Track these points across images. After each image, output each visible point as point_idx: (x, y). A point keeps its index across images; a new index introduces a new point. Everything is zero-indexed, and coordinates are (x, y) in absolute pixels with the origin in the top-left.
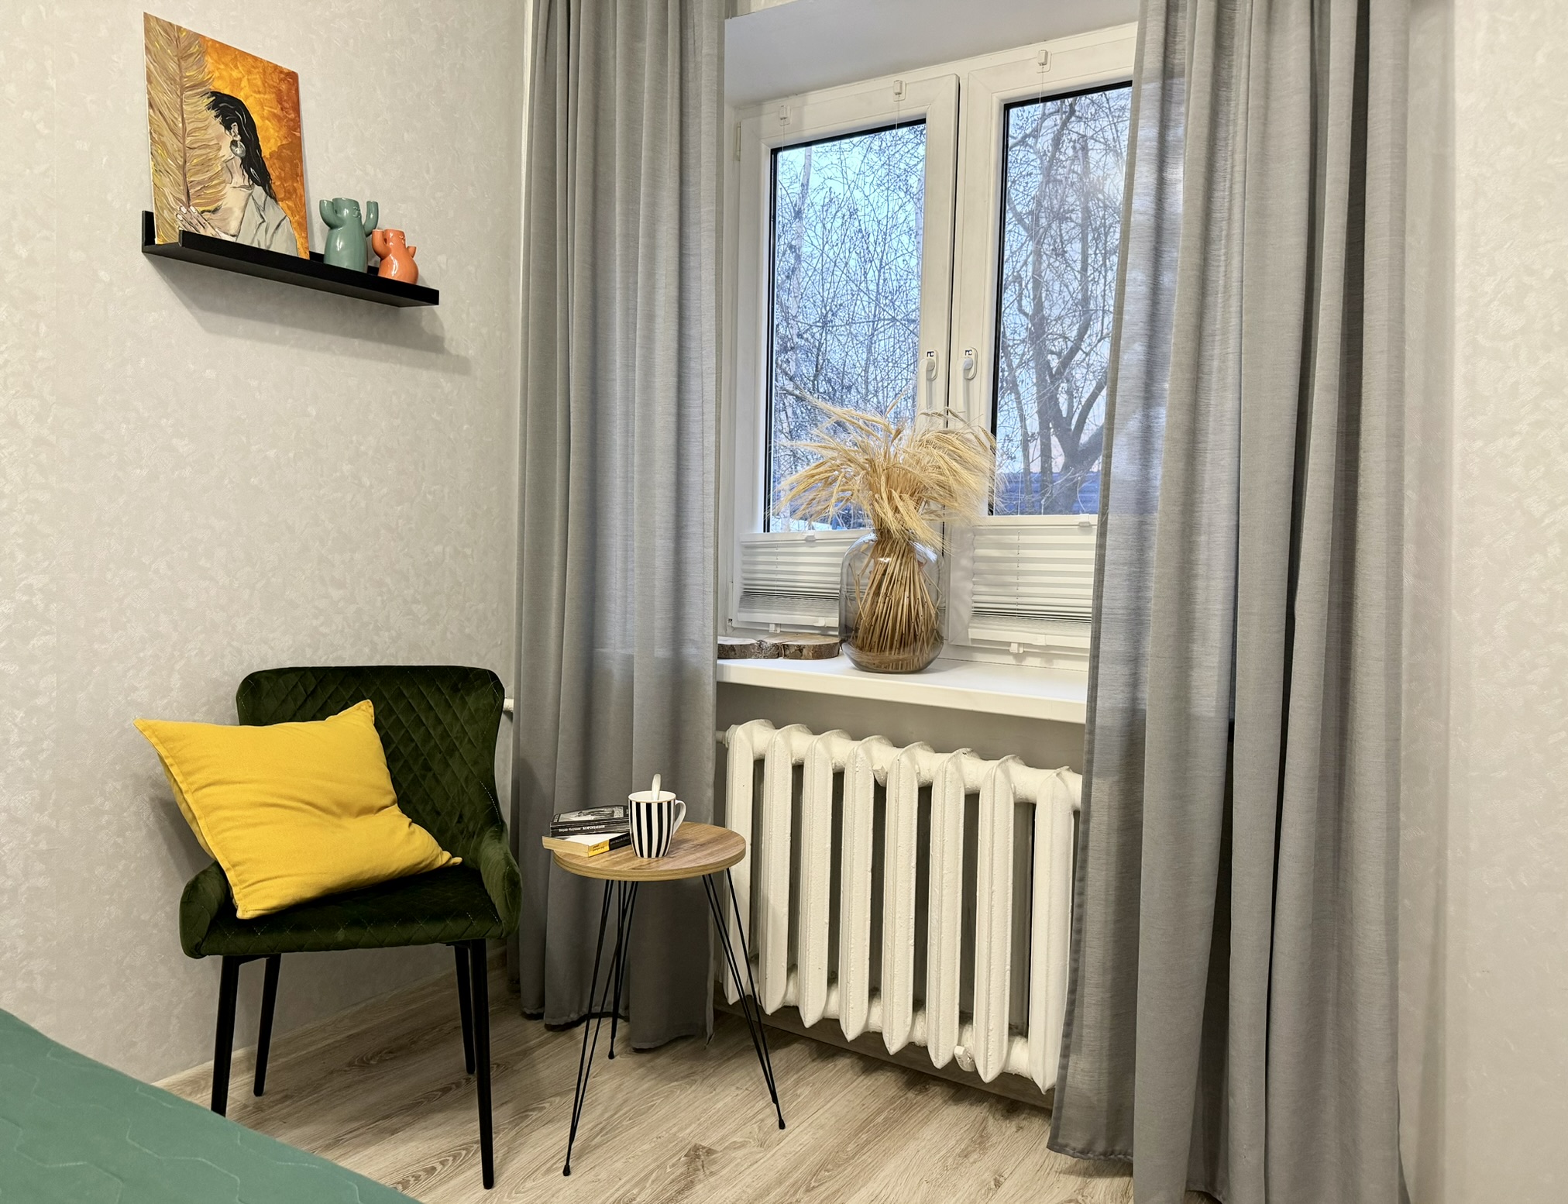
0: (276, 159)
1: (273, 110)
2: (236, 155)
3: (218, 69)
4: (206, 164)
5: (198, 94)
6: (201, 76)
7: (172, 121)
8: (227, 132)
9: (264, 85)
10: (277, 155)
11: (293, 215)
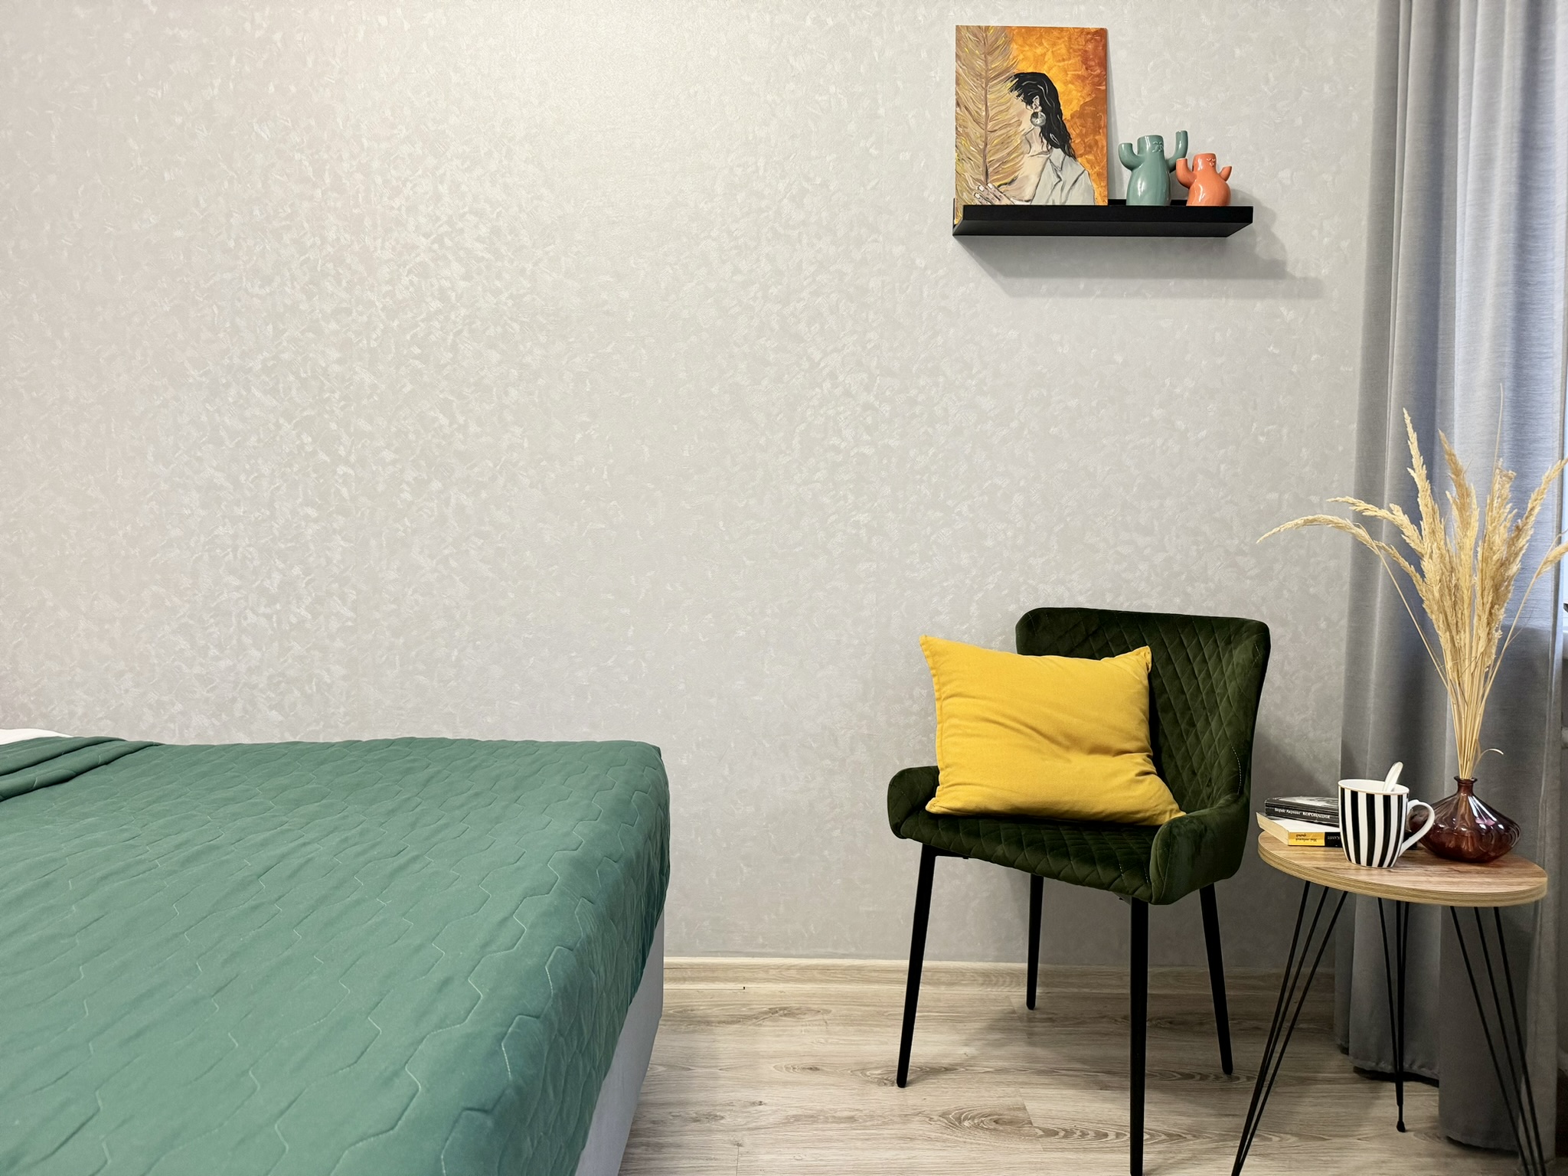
0: (1078, 118)
1: (1077, 72)
2: (1036, 125)
3: (1022, 52)
4: (1005, 142)
5: (1002, 80)
6: (1005, 64)
7: (977, 112)
8: (1029, 107)
9: (1068, 51)
10: (1080, 115)
11: (1092, 166)
